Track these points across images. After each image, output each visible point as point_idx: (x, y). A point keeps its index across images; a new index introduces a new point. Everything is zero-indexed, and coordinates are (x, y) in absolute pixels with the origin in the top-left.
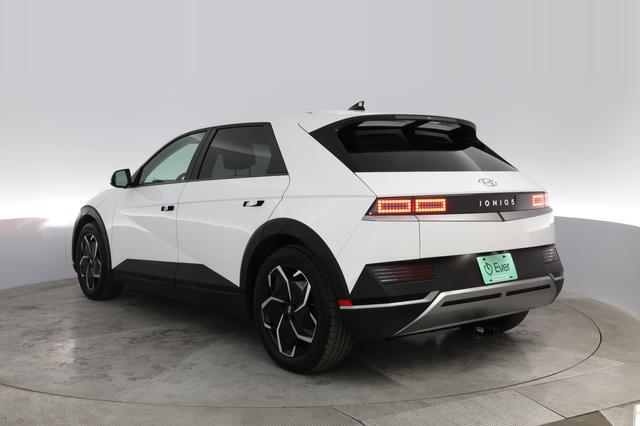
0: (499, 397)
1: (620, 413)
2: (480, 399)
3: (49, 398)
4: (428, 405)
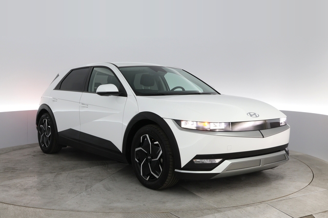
0: (259, 207)
1: (324, 216)
2: (249, 208)
3: (19, 208)
4: (221, 211)
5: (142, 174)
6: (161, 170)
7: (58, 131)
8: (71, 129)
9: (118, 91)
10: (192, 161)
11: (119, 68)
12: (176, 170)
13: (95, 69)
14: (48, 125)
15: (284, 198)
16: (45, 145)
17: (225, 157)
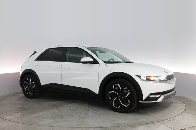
5: (114, 105)
6: (129, 102)
7: (41, 85)
8: (53, 83)
9: (93, 61)
10: (148, 96)
11: (87, 48)
12: (139, 102)
13: (68, 49)
14: (32, 81)
15: (170, 119)
16: (29, 94)
17: (162, 93)
